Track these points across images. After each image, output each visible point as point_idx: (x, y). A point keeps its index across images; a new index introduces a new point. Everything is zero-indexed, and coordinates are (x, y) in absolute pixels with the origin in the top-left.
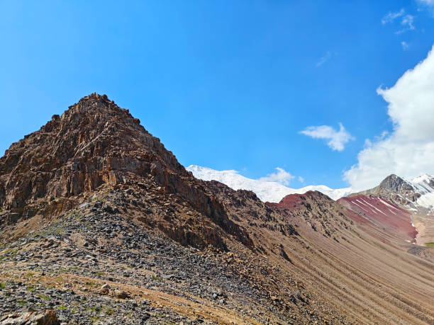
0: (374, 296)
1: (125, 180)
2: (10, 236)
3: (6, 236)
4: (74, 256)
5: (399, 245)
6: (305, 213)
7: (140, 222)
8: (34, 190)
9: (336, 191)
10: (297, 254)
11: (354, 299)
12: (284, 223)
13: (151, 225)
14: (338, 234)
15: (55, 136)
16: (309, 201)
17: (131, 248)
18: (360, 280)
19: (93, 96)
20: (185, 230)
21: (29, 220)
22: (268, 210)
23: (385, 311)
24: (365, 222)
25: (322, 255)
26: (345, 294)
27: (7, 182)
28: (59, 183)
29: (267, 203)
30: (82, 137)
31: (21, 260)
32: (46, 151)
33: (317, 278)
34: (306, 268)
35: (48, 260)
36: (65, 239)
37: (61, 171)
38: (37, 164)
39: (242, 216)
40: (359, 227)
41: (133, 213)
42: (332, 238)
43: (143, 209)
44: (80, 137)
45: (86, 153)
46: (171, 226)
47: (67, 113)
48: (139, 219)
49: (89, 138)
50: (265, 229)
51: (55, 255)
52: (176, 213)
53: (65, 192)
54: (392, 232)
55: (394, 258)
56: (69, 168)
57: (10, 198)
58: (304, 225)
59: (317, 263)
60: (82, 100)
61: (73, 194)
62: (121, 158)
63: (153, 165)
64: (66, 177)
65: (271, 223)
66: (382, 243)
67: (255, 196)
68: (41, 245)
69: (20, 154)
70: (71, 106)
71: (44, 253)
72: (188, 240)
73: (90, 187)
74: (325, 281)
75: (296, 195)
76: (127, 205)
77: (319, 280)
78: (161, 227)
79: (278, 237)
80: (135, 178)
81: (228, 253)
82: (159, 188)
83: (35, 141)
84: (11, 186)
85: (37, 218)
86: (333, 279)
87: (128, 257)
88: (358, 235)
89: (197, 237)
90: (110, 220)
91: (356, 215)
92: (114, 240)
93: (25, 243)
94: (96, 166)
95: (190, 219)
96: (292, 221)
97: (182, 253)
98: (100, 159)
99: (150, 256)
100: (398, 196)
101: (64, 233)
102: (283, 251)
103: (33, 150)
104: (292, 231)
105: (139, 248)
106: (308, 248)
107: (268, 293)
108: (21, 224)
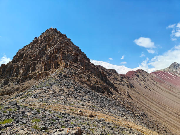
0: (167, 113)
1: (69, 64)
2: (23, 87)
3: (21, 87)
4: (56, 96)
5: (177, 92)
6: (137, 78)
7: (79, 82)
8: (31, 69)
9: (150, 69)
10: (134, 95)
11: (159, 114)
12: (128, 83)
13: (83, 83)
14: (151, 87)
15: (37, 46)
16: (138, 73)
17: (78, 93)
18: (160, 106)
19: (51, 29)
20: (96, 85)
21: (30, 81)
22: (121, 77)
23: (172, 120)
24: (162, 82)
25: (144, 96)
26: (155, 112)
27: (20, 65)
28: (40, 66)
29: (121, 75)
30: (48, 46)
31: (34, 98)
32: (34, 52)
33: (143, 106)
34: (138, 101)
35: (46, 98)
36: (50, 89)
37: (41, 60)
38: (31, 58)
39: (111, 80)
40: (160, 85)
41: (75, 78)
42: (148, 89)
43: (78, 76)
44: (47, 46)
45: (51, 53)
46: (90, 83)
47: (41, 36)
48: (78, 80)
49: (51, 47)
50: (120, 85)
51: (48, 95)
52: (91, 78)
53: (44, 69)
54: (174, 86)
55: (175, 97)
56: (45, 59)
57: (21, 72)
58: (136, 84)
59: (142, 99)
60: (47, 30)
61: (47, 70)
62: (66, 55)
63: (79, 58)
64: (44, 63)
65: (123, 83)
66: (170, 92)
67: (116, 71)
68: (41, 91)
69: (23, 54)
70: (43, 33)
71: (43, 95)
72: (98, 90)
73: (54, 67)
74: (146, 107)
75: (133, 71)
76: (72, 74)
77: (144, 106)
78: (87, 84)
79: (126, 89)
80: (72, 63)
81: (113, 95)
82: (83, 67)
83: (29, 48)
84: (21, 67)
85: (33, 80)
86: (149, 106)
87: (78, 97)
88: (159, 88)
89: (101, 88)
90: (66, 81)
91: (158, 80)
92: (70, 89)
93: (34, 90)
94: (55, 58)
95: (97, 81)
96: (132, 82)
97: (97, 95)
98: (57, 55)
99: (86, 96)
100: (177, 72)
101: (49, 86)
102: (128, 94)
103: (29, 52)
104: (132, 86)
105: (81, 93)
106: (138, 93)
107: (134, 113)
108: (27, 82)
